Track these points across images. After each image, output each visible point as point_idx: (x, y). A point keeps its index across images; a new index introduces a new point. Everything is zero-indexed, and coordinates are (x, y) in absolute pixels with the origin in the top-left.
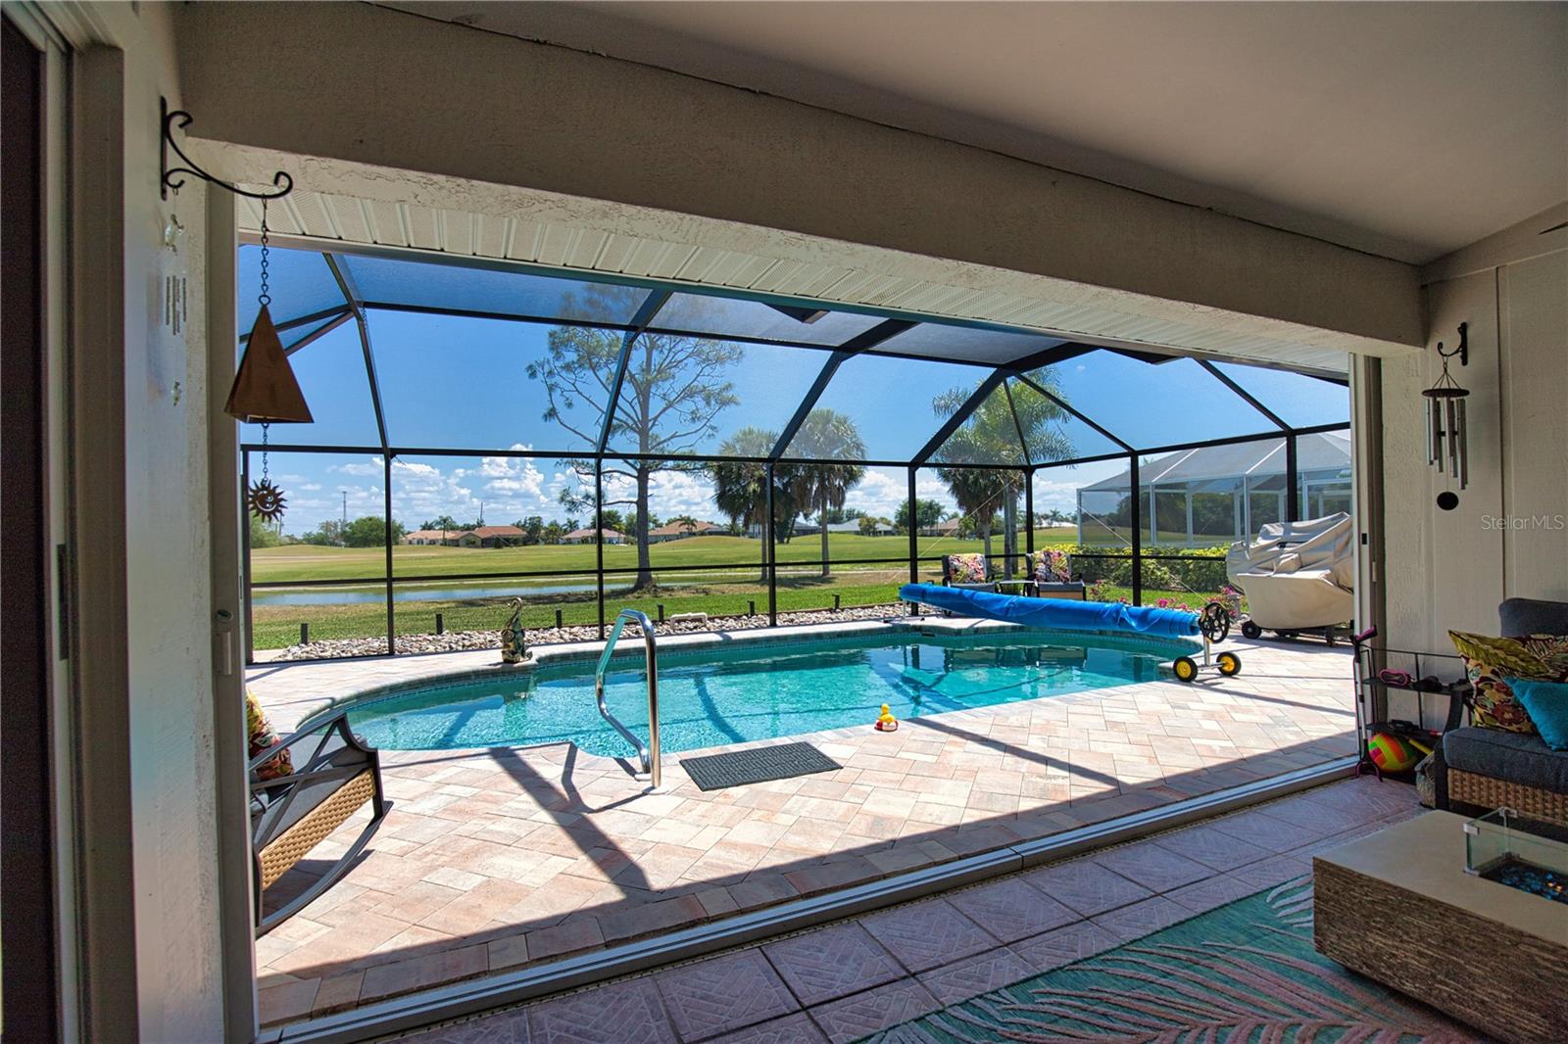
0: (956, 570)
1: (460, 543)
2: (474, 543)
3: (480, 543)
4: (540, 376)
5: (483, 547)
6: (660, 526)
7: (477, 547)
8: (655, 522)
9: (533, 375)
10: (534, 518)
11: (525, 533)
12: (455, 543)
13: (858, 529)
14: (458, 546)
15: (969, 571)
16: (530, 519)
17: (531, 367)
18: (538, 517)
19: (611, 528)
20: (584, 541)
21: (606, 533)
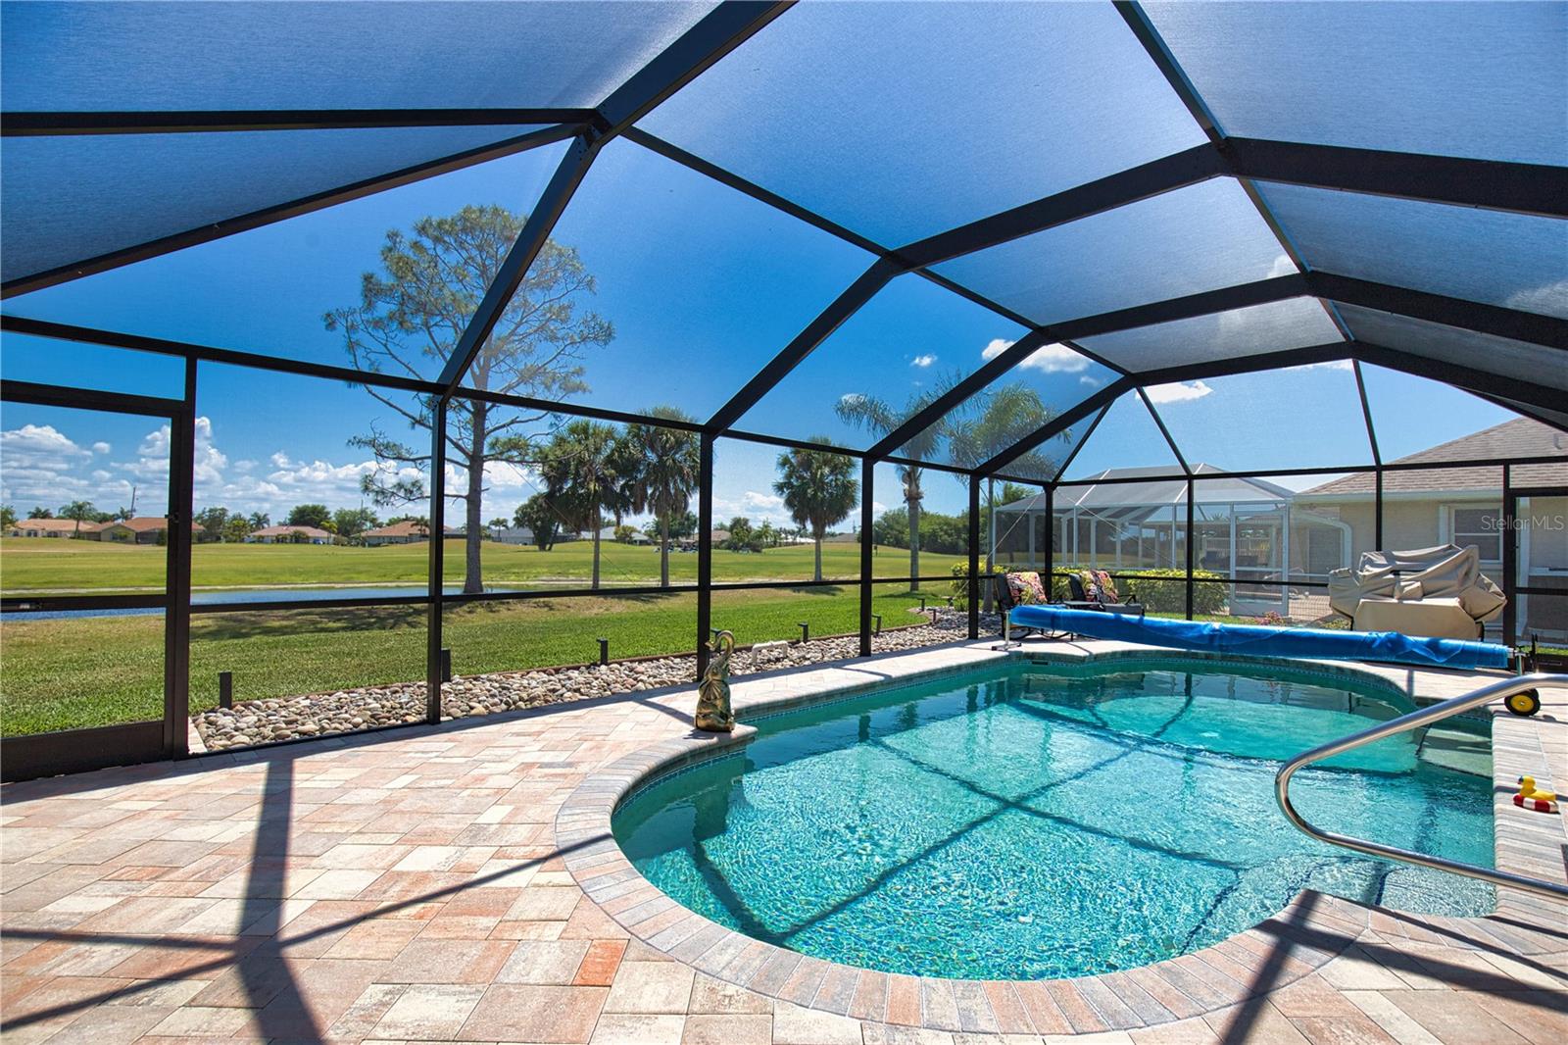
0: (1020, 590)
1: (102, 537)
2: (126, 536)
3: (132, 537)
4: (341, 328)
5: (137, 543)
7: (130, 543)
9: (331, 326)
10: (216, 510)
11: (203, 527)
12: (96, 537)
14: (100, 540)
16: (211, 511)
17: (329, 315)
18: (223, 509)
19: (317, 525)
20: (280, 540)
21: (310, 531)
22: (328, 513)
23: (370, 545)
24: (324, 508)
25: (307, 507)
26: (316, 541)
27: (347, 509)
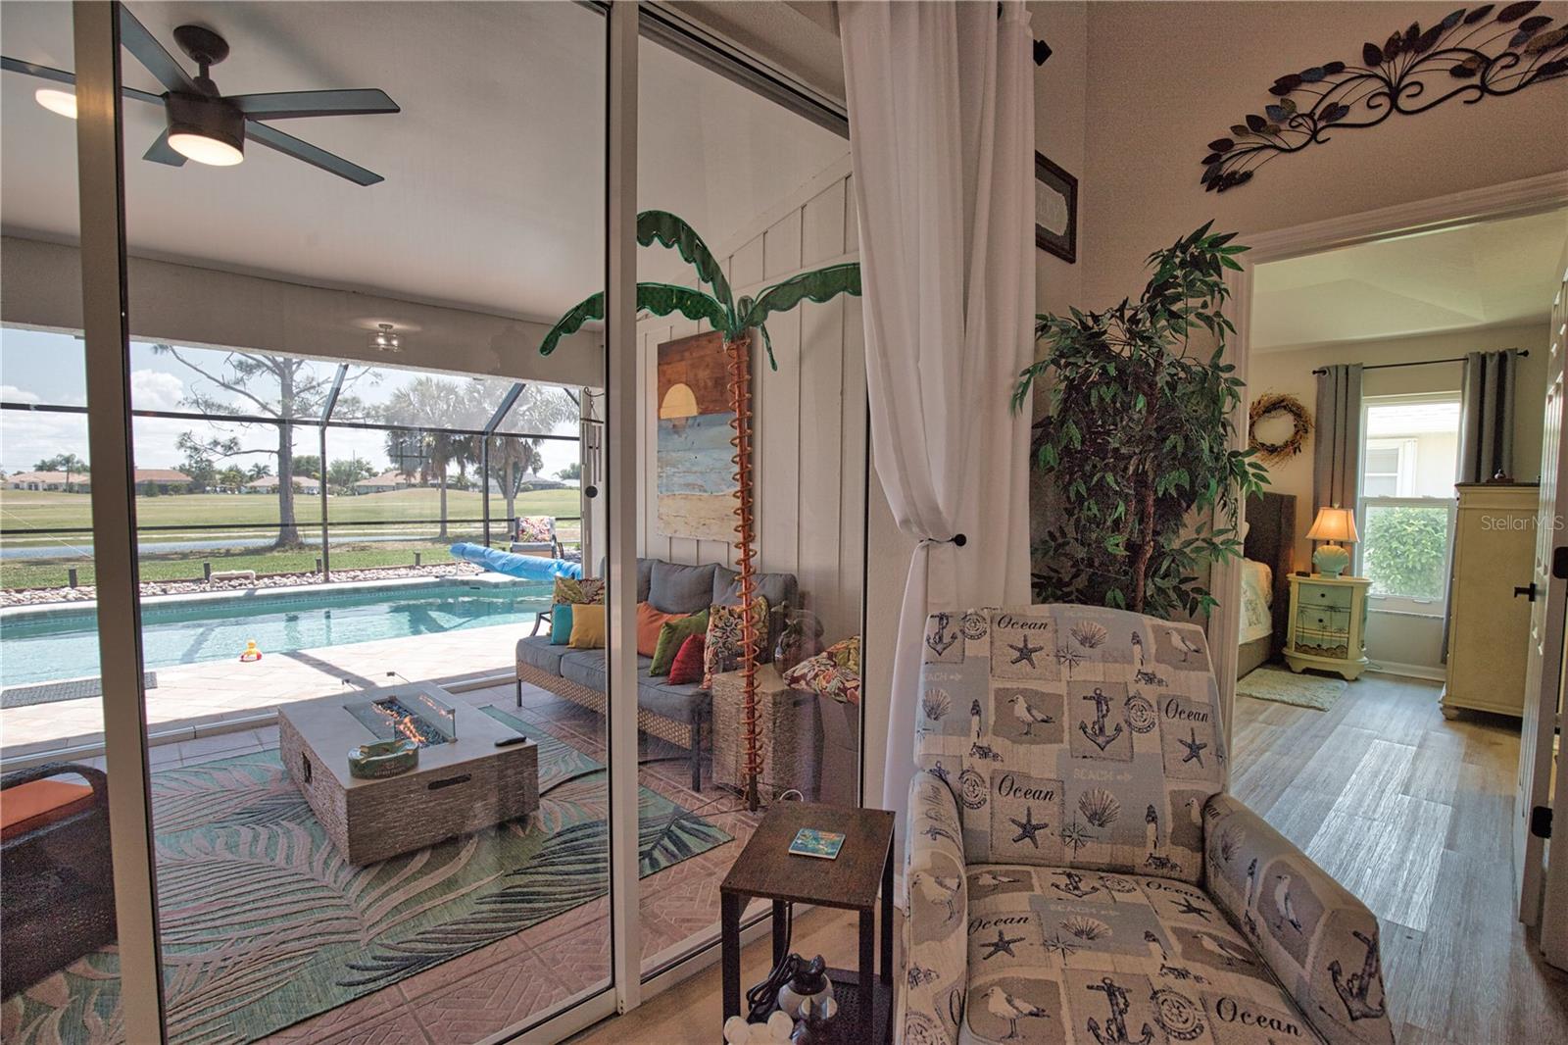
0: (523, 531)
11: (190, 479)
15: (534, 531)
21: (305, 481)
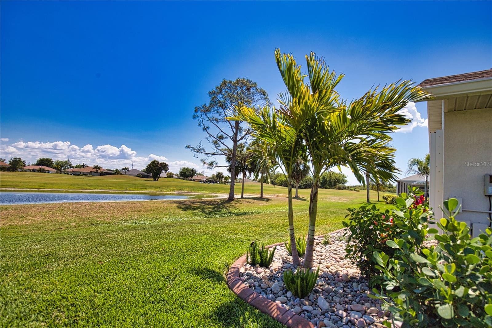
6: (73, 167)
8: (70, 166)
10: (16, 158)
13: (166, 176)
16: (15, 158)
18: (20, 158)
19: (49, 166)
20: (34, 171)
21: (46, 168)
22: (53, 161)
23: (74, 175)
24: (51, 159)
25: (44, 159)
26: (48, 172)
27: (60, 160)
